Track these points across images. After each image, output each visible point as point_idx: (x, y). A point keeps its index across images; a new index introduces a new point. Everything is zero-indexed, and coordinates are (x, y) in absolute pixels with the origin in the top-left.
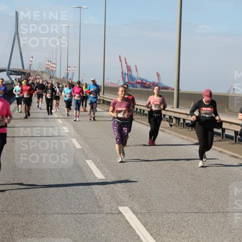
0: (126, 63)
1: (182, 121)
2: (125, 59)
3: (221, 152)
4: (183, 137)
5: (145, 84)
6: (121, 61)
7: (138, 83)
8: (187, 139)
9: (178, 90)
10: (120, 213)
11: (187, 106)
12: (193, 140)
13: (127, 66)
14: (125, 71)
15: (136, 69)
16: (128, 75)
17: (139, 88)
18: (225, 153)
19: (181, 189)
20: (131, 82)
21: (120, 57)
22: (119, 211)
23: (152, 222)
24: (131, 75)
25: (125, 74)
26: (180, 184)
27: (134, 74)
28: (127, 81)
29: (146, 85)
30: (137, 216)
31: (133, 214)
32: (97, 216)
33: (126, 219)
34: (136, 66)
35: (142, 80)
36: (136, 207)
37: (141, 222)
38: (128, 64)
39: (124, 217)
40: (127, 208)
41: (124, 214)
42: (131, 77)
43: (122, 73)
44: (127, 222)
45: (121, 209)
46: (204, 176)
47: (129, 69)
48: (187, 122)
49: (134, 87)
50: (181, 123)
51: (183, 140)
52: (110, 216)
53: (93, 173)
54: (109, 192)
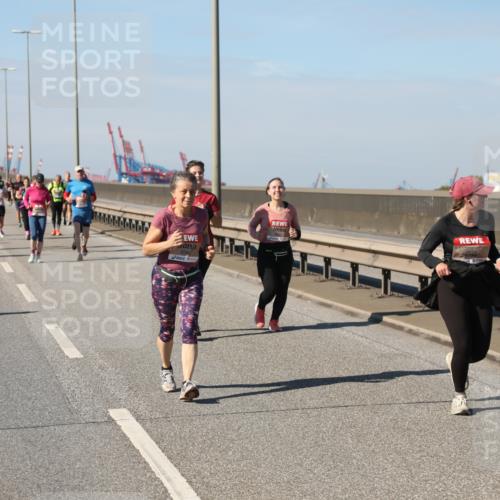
0: (121, 136)
1: (227, 243)
2: (119, 129)
3: (300, 297)
4: (231, 271)
5: (158, 175)
6: (111, 133)
7: (145, 173)
8: (238, 276)
9: (219, 184)
10: (111, 421)
11: (238, 214)
12: (250, 277)
13: (123, 142)
14: (121, 152)
15: (142, 148)
16: (125, 159)
17: (148, 183)
18: (307, 299)
19: (227, 371)
20: (132, 172)
21: (109, 125)
22: (110, 417)
23: (172, 434)
24: (131, 160)
25: (120, 157)
26: (224, 361)
27: (138, 157)
28: (124, 170)
29: (161, 178)
30: (143, 426)
31: (135, 421)
32: (67, 429)
33: (123, 433)
34: (140, 143)
35: (153, 168)
36: (142, 409)
37: (151, 436)
38: (125, 138)
39: (119, 428)
40: (125, 411)
41: (118, 423)
42: (131, 162)
43: (115, 156)
44: (124, 437)
45: (114, 413)
46: (270, 343)
47: (127, 148)
48: (237, 243)
49: (138, 181)
50: (227, 247)
51: (230, 278)
52: (91, 428)
53: (60, 349)
54: (91, 382)
